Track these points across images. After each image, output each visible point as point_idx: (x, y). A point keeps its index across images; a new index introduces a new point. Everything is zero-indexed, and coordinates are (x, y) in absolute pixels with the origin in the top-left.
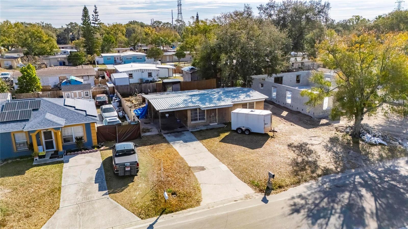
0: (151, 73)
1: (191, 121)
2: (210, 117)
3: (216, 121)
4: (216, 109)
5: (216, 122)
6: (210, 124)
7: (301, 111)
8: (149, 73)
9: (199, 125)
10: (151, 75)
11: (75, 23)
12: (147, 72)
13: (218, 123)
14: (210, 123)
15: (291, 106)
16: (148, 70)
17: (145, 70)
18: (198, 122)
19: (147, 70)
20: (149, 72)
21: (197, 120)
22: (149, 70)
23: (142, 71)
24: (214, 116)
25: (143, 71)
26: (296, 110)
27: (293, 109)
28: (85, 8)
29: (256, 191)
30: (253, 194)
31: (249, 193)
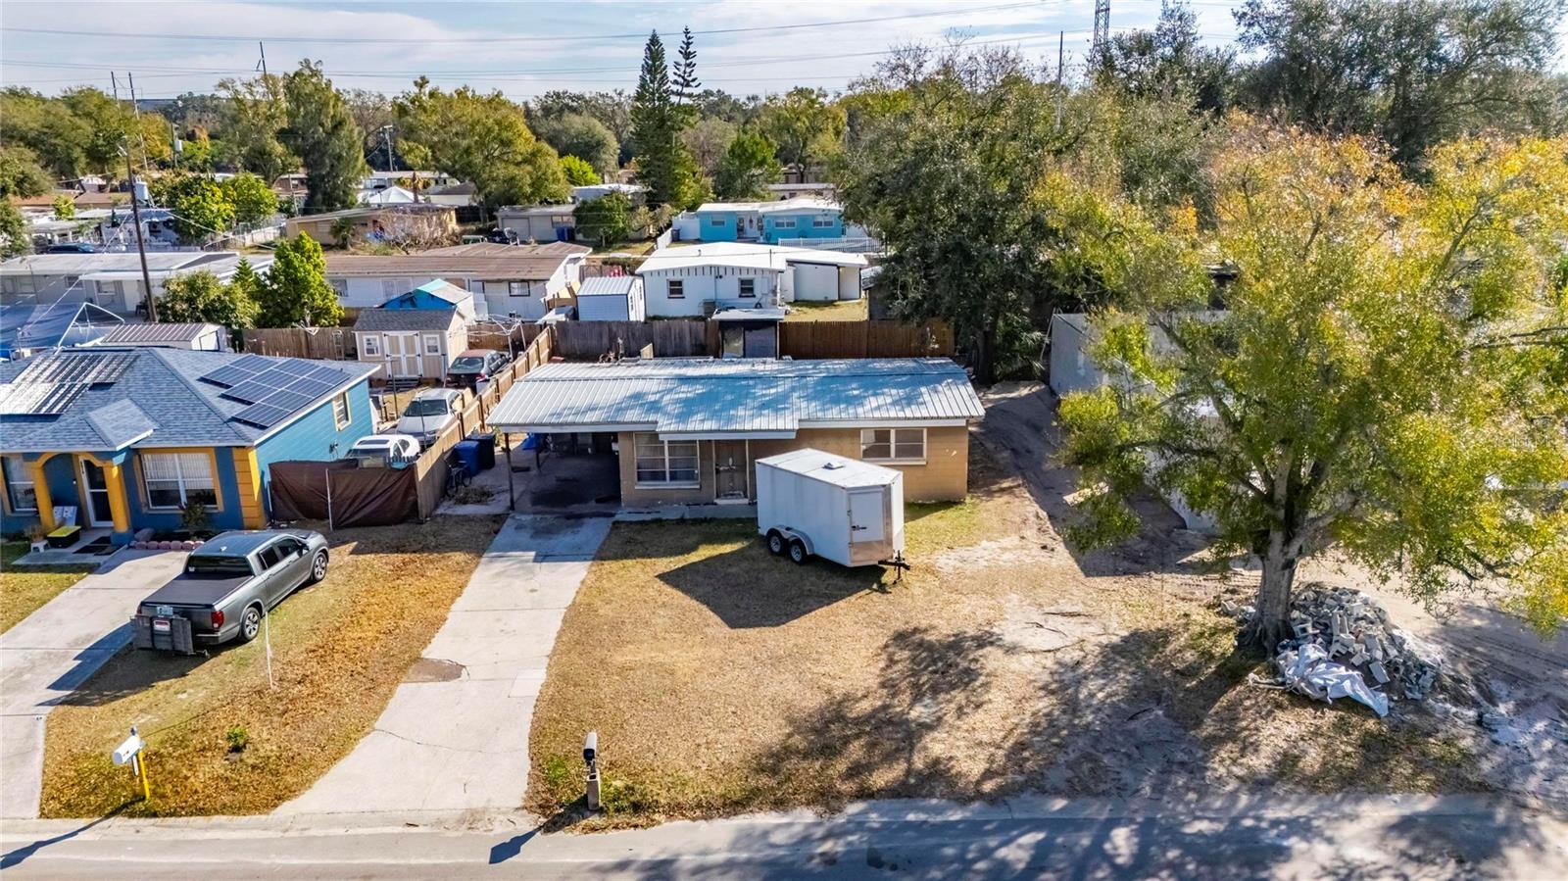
0: (751, 282)
1: (639, 479)
2: (718, 471)
3: (745, 493)
4: (743, 442)
6: (717, 501)
8: (743, 282)
9: (667, 499)
10: (751, 290)
11: (719, 91)
12: (737, 276)
13: (751, 498)
14: (718, 497)
16: (740, 269)
17: (729, 272)
18: (668, 485)
19: (737, 272)
20: (745, 276)
21: (664, 479)
22: (744, 273)
23: (718, 273)
24: (736, 471)
25: (722, 273)
28: (654, 41)
29: (528, 805)
30: (504, 813)
31: (496, 805)
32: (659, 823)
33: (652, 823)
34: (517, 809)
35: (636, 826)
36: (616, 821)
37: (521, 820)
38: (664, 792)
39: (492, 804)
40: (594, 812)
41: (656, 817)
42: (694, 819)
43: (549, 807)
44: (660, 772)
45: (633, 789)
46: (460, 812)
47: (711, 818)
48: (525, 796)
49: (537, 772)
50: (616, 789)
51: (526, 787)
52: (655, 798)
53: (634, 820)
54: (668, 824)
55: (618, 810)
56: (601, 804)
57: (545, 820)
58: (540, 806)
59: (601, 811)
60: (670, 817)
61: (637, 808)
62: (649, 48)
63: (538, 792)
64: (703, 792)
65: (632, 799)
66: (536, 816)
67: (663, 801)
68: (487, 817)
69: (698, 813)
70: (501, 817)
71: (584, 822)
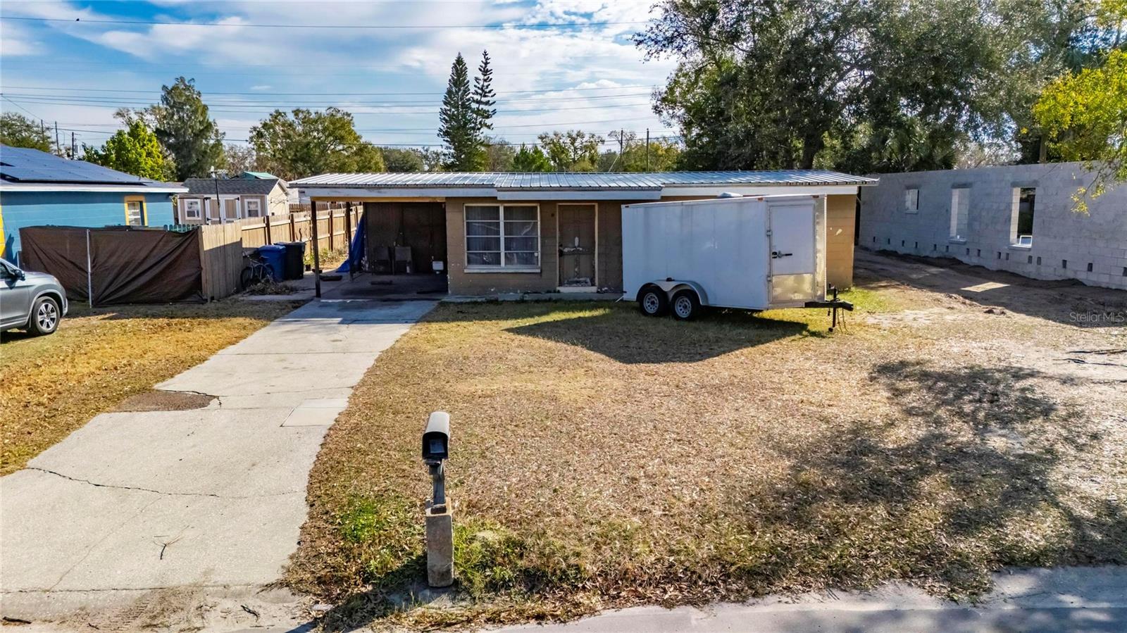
2: (561, 254)
3: (592, 280)
5: (593, 285)
7: (1082, 276)
13: (600, 287)
14: (561, 285)
15: (1035, 260)
18: (503, 268)
24: (582, 253)
26: (1062, 274)
27: (1043, 270)
28: (459, 61)
29: (293, 579)
30: (238, 595)
31: (221, 579)
32: (593, 611)
33: (577, 612)
34: (269, 586)
35: (540, 617)
36: (490, 607)
37: (273, 609)
38: (588, 550)
39: (215, 578)
40: (438, 590)
41: (580, 597)
42: (669, 604)
43: (338, 582)
44: (571, 518)
45: (521, 545)
46: (137, 594)
47: (707, 602)
48: (288, 563)
49: (321, 524)
50: (486, 544)
51: (293, 548)
52: (572, 561)
53: (531, 606)
54: (610, 613)
55: (494, 586)
56: (455, 574)
57: (329, 607)
58: (320, 581)
59: (455, 589)
60: (613, 600)
61: (534, 581)
62: (455, 67)
63: (318, 556)
64: (672, 552)
65: (521, 563)
66: (308, 599)
67: (591, 569)
68: (195, 604)
69: (671, 592)
70: (228, 604)
71: (419, 610)
